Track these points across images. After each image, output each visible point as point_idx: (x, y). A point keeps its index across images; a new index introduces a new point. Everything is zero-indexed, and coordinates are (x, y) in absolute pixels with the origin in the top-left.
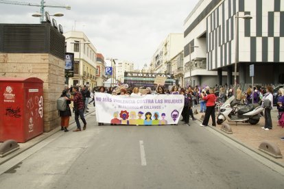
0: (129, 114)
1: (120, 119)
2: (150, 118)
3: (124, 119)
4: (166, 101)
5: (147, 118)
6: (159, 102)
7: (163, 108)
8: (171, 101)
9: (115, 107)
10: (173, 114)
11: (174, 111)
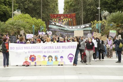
1: (30, 61)
3: (33, 61)
5: (49, 60)
6: (58, 48)
7: (61, 52)
8: (67, 47)
9: (26, 53)
10: (69, 57)
11: (70, 54)
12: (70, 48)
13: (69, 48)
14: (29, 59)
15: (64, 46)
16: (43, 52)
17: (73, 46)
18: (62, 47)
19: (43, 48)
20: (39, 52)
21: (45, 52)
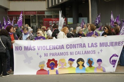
0: (58, 63)
1: (47, 69)
2: (83, 65)
3: (52, 69)
4: (102, 45)
5: (78, 66)
6: (92, 45)
7: (99, 53)
8: (109, 44)
9: (41, 56)
10: (111, 60)
11: (113, 56)
12: (114, 45)
13: (112, 46)
14: (46, 65)
15: (103, 43)
16: (69, 53)
17: (119, 42)
18: (100, 43)
19: (68, 46)
20: (62, 54)
21: (71, 53)
